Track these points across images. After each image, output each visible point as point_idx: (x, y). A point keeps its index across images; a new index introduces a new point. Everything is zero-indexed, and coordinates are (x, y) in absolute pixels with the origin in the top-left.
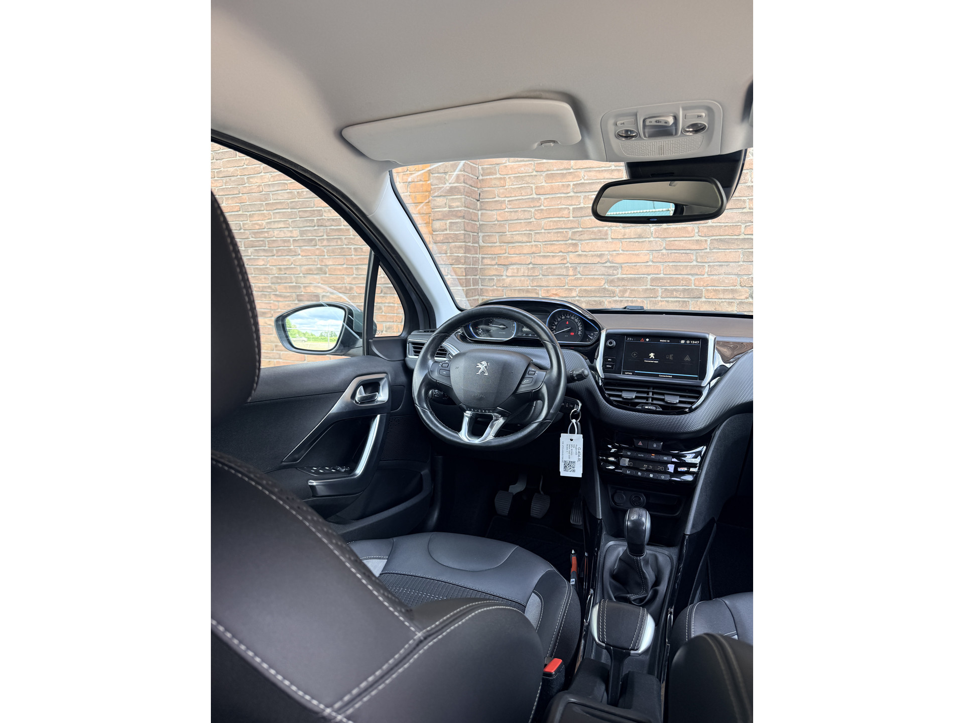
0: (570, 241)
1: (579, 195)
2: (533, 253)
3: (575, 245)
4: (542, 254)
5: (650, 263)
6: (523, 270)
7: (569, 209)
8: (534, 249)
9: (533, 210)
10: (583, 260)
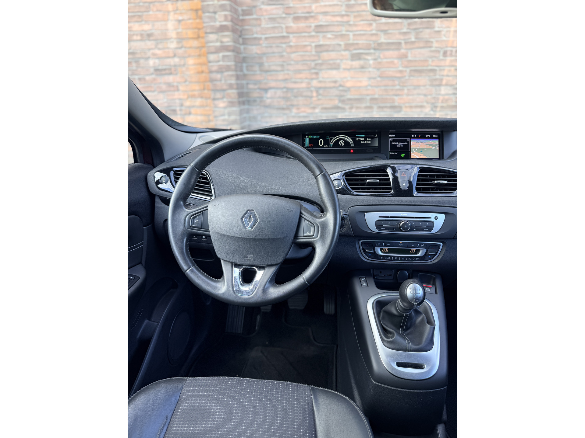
0: (313, 71)
1: (318, 34)
2: (285, 80)
3: (317, 74)
4: (293, 80)
5: (369, 88)
6: (279, 93)
7: (310, 45)
8: (287, 77)
9: (284, 46)
10: (322, 85)
